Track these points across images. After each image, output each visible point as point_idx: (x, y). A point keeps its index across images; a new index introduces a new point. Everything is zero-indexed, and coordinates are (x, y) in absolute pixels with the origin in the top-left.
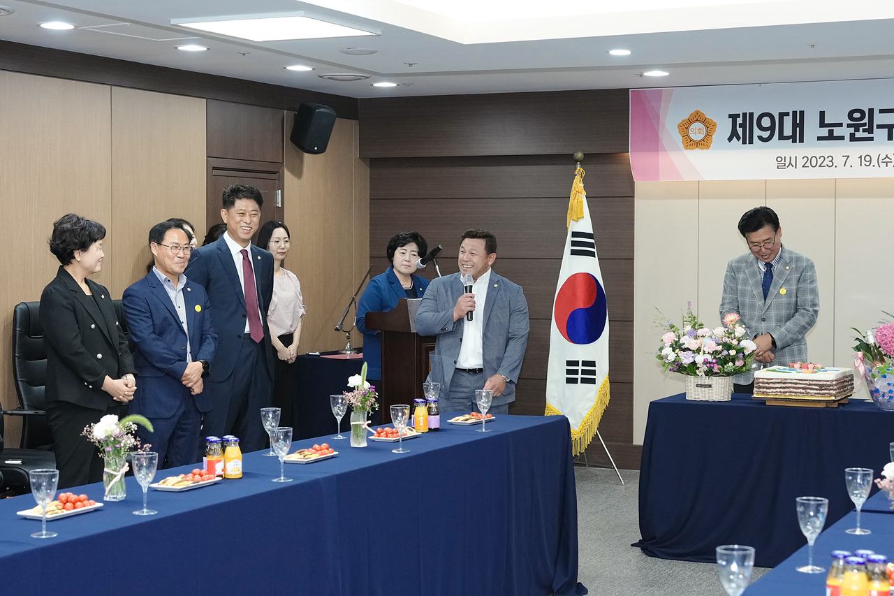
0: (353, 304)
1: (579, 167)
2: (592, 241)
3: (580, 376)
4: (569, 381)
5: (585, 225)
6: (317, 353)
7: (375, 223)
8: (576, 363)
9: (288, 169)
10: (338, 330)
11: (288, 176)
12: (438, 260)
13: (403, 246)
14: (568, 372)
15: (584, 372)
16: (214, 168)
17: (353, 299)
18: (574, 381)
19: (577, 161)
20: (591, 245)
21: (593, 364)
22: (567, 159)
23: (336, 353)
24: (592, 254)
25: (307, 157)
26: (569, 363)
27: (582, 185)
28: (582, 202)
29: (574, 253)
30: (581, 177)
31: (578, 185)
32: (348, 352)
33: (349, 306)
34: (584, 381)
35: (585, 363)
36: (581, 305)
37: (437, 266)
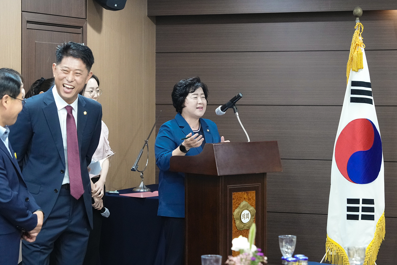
0: (146, 147)
1: (358, 23)
2: (370, 89)
3: (360, 213)
4: (349, 217)
5: (364, 76)
6: (116, 192)
7: (161, 74)
8: (357, 201)
9: (90, 24)
10: (135, 170)
11: (90, 30)
12: (237, 106)
13: (193, 92)
14: (349, 209)
15: (364, 209)
16: (28, 22)
17: (146, 142)
18: (356, 218)
19: (357, 16)
20: (368, 93)
21: (371, 202)
22: (348, 15)
23: (131, 191)
24: (369, 101)
25: (106, 13)
26: (350, 201)
27: (361, 38)
28: (361, 54)
29: (353, 100)
30: (361, 31)
31: (357, 38)
32: (142, 190)
33: (143, 148)
34: (364, 217)
35: (365, 201)
36: (359, 147)
37: (237, 113)
